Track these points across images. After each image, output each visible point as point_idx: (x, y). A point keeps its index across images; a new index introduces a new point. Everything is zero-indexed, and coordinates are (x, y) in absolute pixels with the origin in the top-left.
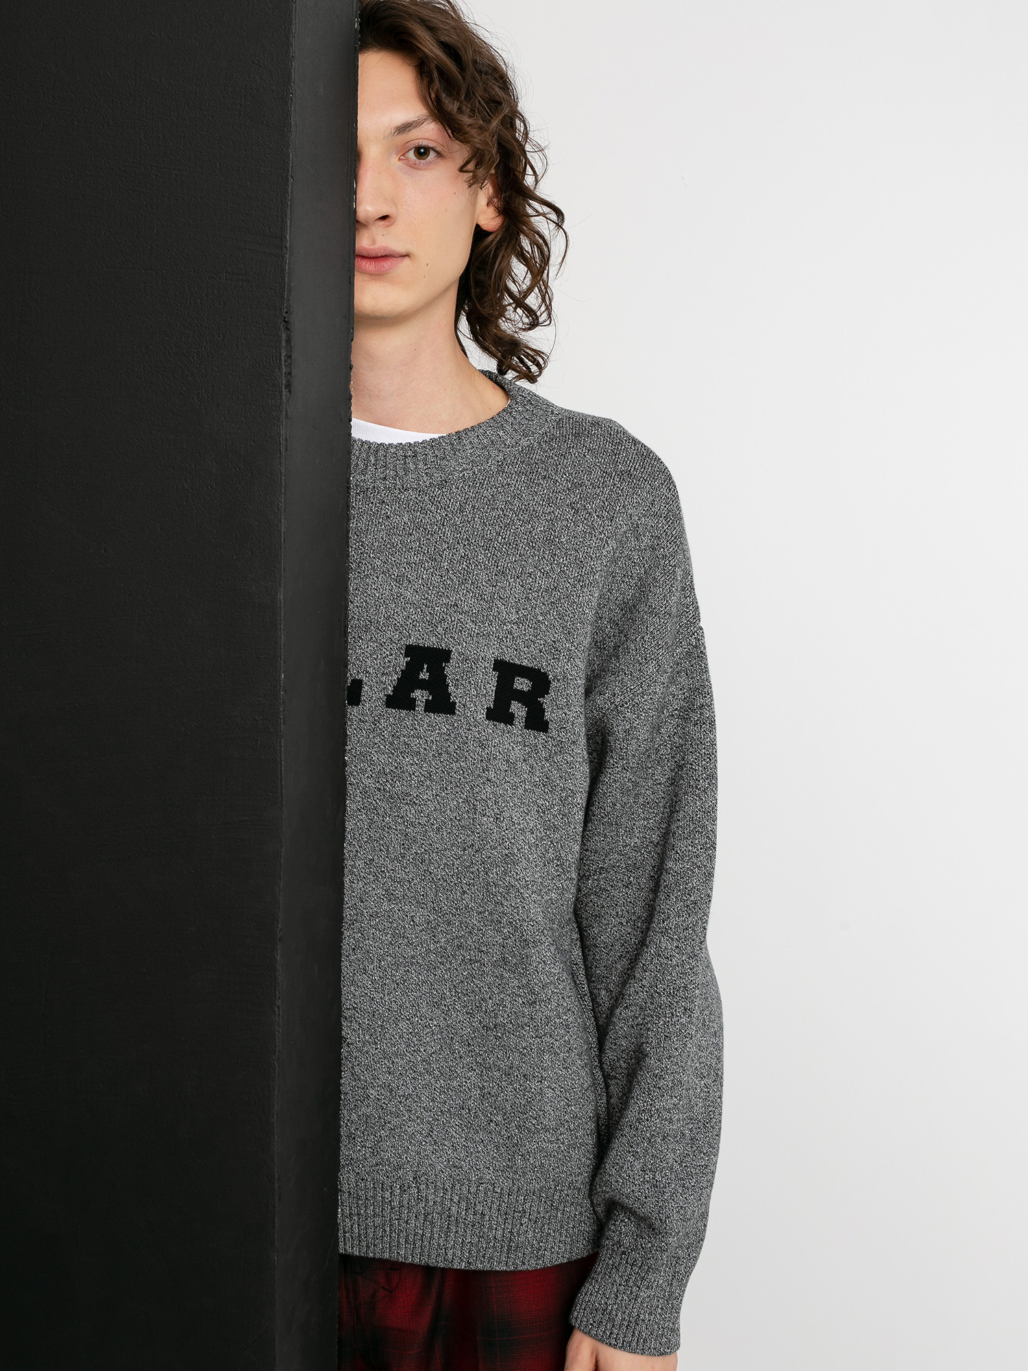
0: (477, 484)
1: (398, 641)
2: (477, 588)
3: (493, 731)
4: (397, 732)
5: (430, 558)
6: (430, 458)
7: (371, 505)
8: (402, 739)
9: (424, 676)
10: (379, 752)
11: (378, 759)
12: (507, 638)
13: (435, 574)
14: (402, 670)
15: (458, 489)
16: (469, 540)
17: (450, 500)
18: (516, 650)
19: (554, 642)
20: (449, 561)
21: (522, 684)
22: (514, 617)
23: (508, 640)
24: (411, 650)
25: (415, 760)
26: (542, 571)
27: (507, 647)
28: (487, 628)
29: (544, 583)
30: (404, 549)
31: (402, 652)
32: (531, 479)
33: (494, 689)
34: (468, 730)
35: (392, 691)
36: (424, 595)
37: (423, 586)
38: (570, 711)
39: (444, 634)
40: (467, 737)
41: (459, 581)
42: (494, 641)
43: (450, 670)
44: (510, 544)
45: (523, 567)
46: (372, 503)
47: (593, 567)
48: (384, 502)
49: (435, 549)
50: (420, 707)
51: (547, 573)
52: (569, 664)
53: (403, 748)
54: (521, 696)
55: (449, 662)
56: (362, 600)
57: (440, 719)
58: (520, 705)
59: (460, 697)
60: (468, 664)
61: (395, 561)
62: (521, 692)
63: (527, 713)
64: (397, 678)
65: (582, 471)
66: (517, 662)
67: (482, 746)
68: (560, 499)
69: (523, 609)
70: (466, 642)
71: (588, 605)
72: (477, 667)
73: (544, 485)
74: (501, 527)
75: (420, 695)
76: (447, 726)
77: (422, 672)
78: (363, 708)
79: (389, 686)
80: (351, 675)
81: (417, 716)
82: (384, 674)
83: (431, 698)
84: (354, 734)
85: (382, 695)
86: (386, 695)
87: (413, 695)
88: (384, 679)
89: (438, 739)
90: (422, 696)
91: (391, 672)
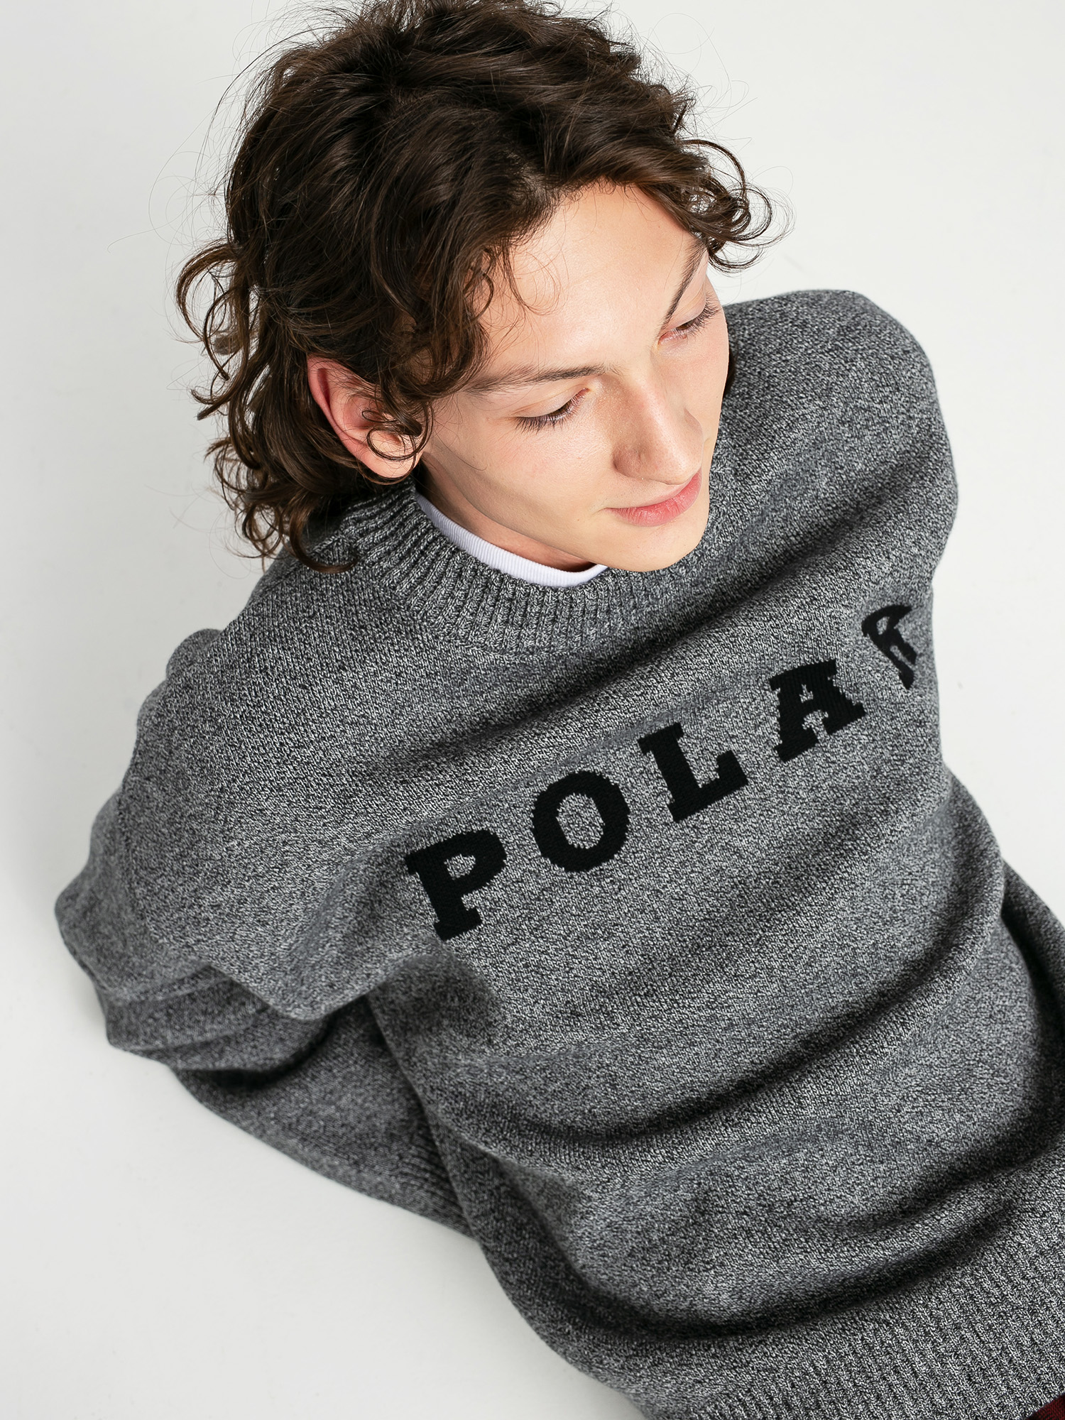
1: (757, 681)
4: (814, 781)
8: (825, 786)
9: (806, 696)
11: (812, 828)
14: (778, 707)
24: (774, 682)
25: (856, 797)
31: (767, 689)
34: (892, 719)
35: (780, 738)
40: (896, 729)
43: (841, 681)
50: (822, 735)
55: (836, 671)
57: (852, 729)
59: (865, 695)
64: (778, 720)
75: (813, 721)
76: (866, 733)
77: (802, 694)
78: (755, 783)
79: (771, 736)
80: (712, 753)
81: (825, 746)
82: (756, 727)
83: (826, 715)
84: (762, 821)
85: (769, 752)
86: (774, 749)
87: (805, 726)
88: (760, 732)
89: (865, 754)
90: (817, 719)
91: (764, 719)
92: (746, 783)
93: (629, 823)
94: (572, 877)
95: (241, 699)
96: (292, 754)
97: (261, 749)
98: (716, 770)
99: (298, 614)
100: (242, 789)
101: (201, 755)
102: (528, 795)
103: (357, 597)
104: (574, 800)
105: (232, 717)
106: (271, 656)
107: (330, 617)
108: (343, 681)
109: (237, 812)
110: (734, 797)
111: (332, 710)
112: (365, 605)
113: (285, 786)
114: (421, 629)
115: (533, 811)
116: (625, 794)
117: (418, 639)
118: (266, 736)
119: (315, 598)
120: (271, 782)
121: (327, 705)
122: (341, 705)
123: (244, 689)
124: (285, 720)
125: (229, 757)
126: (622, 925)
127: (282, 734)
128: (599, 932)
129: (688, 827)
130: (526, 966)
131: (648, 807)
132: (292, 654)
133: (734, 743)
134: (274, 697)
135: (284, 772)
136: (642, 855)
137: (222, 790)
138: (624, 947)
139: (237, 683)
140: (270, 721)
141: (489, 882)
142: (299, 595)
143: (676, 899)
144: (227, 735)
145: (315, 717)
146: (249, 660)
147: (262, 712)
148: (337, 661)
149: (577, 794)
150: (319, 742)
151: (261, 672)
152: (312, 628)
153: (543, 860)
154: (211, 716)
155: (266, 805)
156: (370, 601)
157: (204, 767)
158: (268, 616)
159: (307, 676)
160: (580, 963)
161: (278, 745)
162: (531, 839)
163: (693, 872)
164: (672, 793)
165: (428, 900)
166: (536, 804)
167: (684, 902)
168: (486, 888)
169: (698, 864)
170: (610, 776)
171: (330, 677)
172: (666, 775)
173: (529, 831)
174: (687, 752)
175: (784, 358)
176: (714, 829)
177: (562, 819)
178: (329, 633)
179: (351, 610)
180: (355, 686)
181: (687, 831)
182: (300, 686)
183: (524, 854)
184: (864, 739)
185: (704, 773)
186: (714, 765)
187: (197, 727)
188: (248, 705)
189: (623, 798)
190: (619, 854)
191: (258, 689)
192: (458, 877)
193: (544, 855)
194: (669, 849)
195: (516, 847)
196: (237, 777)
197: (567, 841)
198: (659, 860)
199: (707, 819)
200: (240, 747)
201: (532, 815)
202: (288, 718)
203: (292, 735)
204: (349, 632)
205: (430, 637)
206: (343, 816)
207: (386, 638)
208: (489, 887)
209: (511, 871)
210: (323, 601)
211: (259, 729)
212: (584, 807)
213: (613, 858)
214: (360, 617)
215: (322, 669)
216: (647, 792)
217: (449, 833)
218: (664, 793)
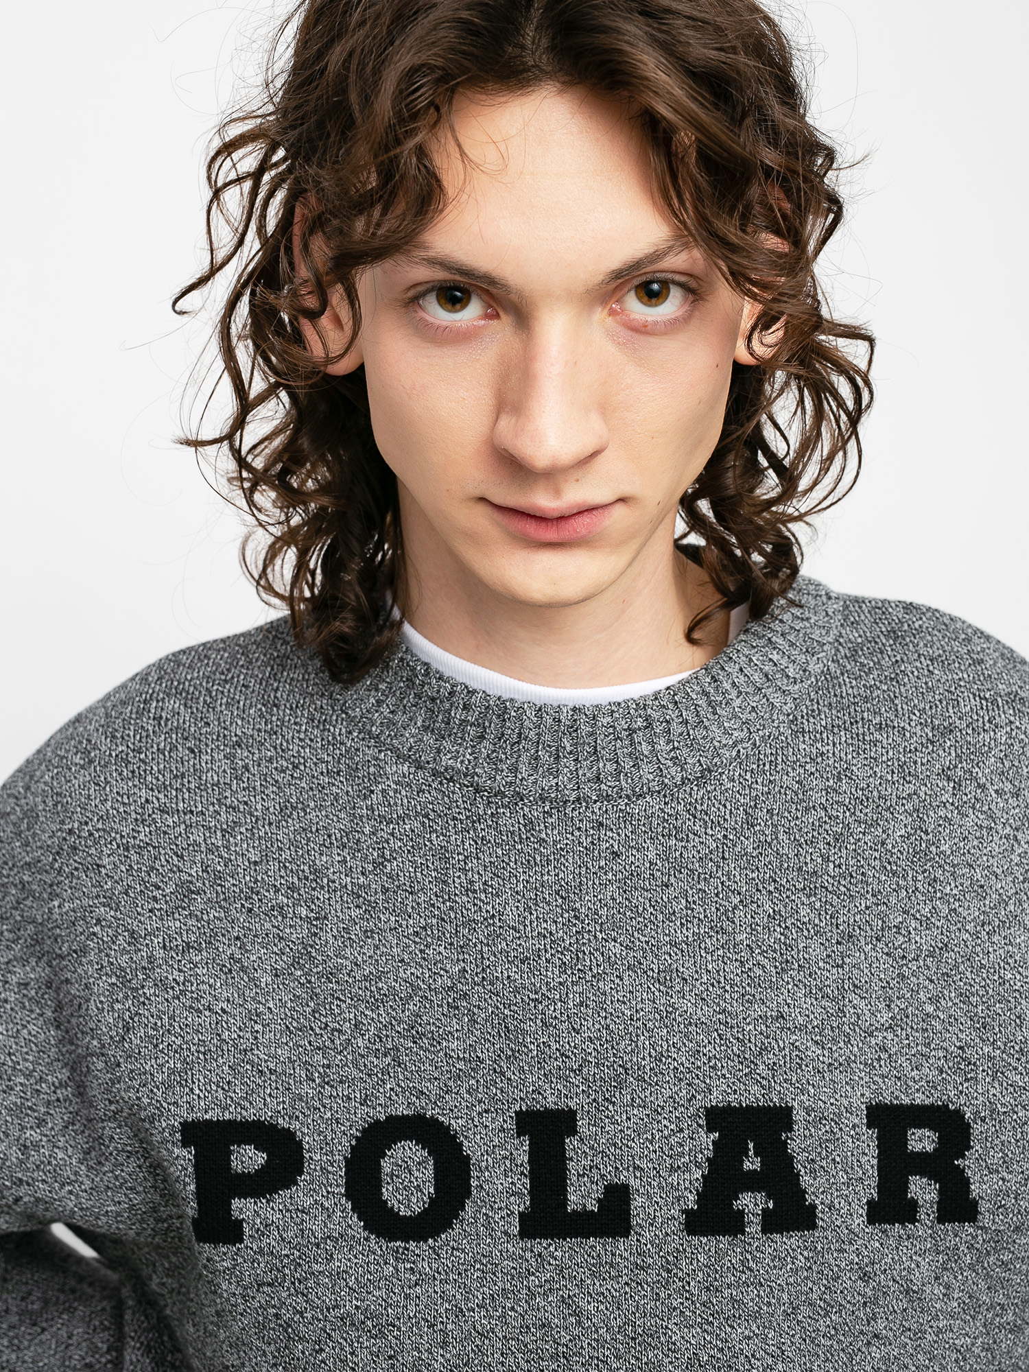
0: (764, 765)
1: (690, 1100)
2: (810, 976)
3: (881, 1244)
4: (716, 1280)
5: (712, 928)
6: (676, 728)
7: (577, 833)
8: (726, 1293)
9: (752, 1163)
11: (683, 1338)
12: (879, 1059)
13: (729, 958)
14: (708, 1159)
15: (733, 780)
16: (775, 881)
17: (725, 806)
18: (899, 1079)
19: (961, 1048)
20: (748, 930)
21: (922, 1140)
22: (884, 1017)
23: (882, 1063)
24: (717, 1118)
25: (754, 1328)
26: (918, 916)
27: (883, 1076)
28: (842, 1051)
29: (925, 940)
30: (660, 917)
31: (701, 1122)
32: (857, 735)
33: (875, 1162)
34: (840, 1251)
35: (697, 1202)
36: (718, 1004)
37: (713, 985)
38: (1011, 1172)
39: (773, 1078)
40: (838, 1266)
41: (776, 967)
42: (861, 1074)
44: (852, 876)
45: (882, 917)
46: (579, 829)
47: (1001, 891)
48: (601, 824)
49: (718, 909)
50: (754, 1228)
51: (928, 919)
52: (996, 1085)
53: (728, 1310)
54: (922, 1164)
55: (791, 1130)
56: (597, 1026)
57: (792, 1241)
58: (924, 1180)
59: (823, 1193)
60: (824, 1125)
61: (647, 943)
62: (923, 1155)
63: (940, 1192)
64: (703, 1176)
65: (940, 701)
66: (906, 1101)
67: (865, 1277)
68: (922, 764)
69: (898, 998)
70: (814, 1086)
71: (1008, 964)
72: (841, 1129)
73: (885, 741)
74: (828, 844)
75: (751, 1203)
76: (805, 1253)
77: (747, 1156)
78: (637, 1240)
79: (686, 1193)
80: (602, 1176)
81: (749, 1244)
82: (673, 1170)
83: (771, 1205)
84: (626, 1293)
85: (675, 1212)
86: (683, 1212)
87: (737, 1205)
88: (674, 1179)
89: (791, 1280)
90: (756, 1204)
91: (686, 1165)
92: (627, 1235)
93: (463, 1209)
94: (366, 1239)
95: (123, 738)
96: (154, 816)
97: (125, 797)
98: (599, 1201)
99: (215, 674)
100: (91, 834)
101: (60, 788)
102: (362, 1115)
103: (285, 674)
104: (410, 1149)
105: (107, 753)
106: (170, 707)
107: (247, 687)
108: (235, 758)
109: (75, 861)
110: (604, 1245)
111: (213, 785)
112: (290, 684)
113: (133, 847)
114: (337, 720)
115: (357, 1138)
116: (474, 1173)
117: (329, 731)
118: (135, 786)
119: (241, 663)
120: (122, 837)
121: (209, 779)
122: (225, 783)
123: (129, 729)
124: (160, 777)
125: (89, 796)
126: (399, 1329)
127: (152, 790)
128: (369, 1323)
129: (532, 1251)
130: (277, 1316)
131: (495, 1202)
132: (192, 713)
133: (636, 1177)
134: (158, 749)
135: (139, 832)
136: (462, 1256)
137: (71, 832)
138: (390, 1357)
139: (124, 720)
140: (145, 771)
141: (271, 1195)
142: (226, 655)
143: (478, 1332)
144: (95, 771)
145: (192, 786)
146: (145, 702)
147: (140, 759)
148: (236, 735)
149: (417, 1144)
150: (185, 814)
151: (154, 719)
152: (222, 692)
153: (343, 1201)
154: (86, 748)
155: (106, 861)
156: (298, 681)
157: (59, 802)
158: (184, 665)
159: (200, 740)
160: (334, 1348)
161: (143, 800)
162: (341, 1169)
163: (513, 1309)
164: (531, 1200)
165: (192, 1187)
166: (364, 1131)
167: (486, 1342)
168: (264, 1201)
169: (523, 1303)
170: (466, 1143)
171: (223, 750)
172: (534, 1176)
173: (341, 1158)
174: (571, 1159)
175: (931, 668)
176: (561, 1271)
177: (386, 1165)
178: (239, 702)
179: (272, 685)
180: (246, 768)
181: (528, 1255)
182: (189, 748)
183: (325, 1182)
184: (801, 1262)
185: (581, 1195)
186: (598, 1191)
187: (67, 758)
188: (128, 747)
189: (469, 1177)
190: (435, 1241)
191: (144, 734)
192: (239, 1171)
193: (348, 1195)
194: (497, 1266)
195: (318, 1168)
196: (91, 820)
197: (382, 1194)
198: (479, 1274)
199: (558, 1254)
200: (104, 788)
201: (353, 1143)
202: (164, 776)
203: (161, 796)
204: (259, 706)
205: (344, 730)
206: (177, 908)
207: (296, 723)
208: (268, 1202)
209: (299, 1195)
210: (248, 669)
211: (130, 775)
212: (419, 1163)
213: (426, 1241)
214: (279, 695)
215: (218, 740)
216: (501, 1184)
217: (250, 1114)
218: (521, 1195)
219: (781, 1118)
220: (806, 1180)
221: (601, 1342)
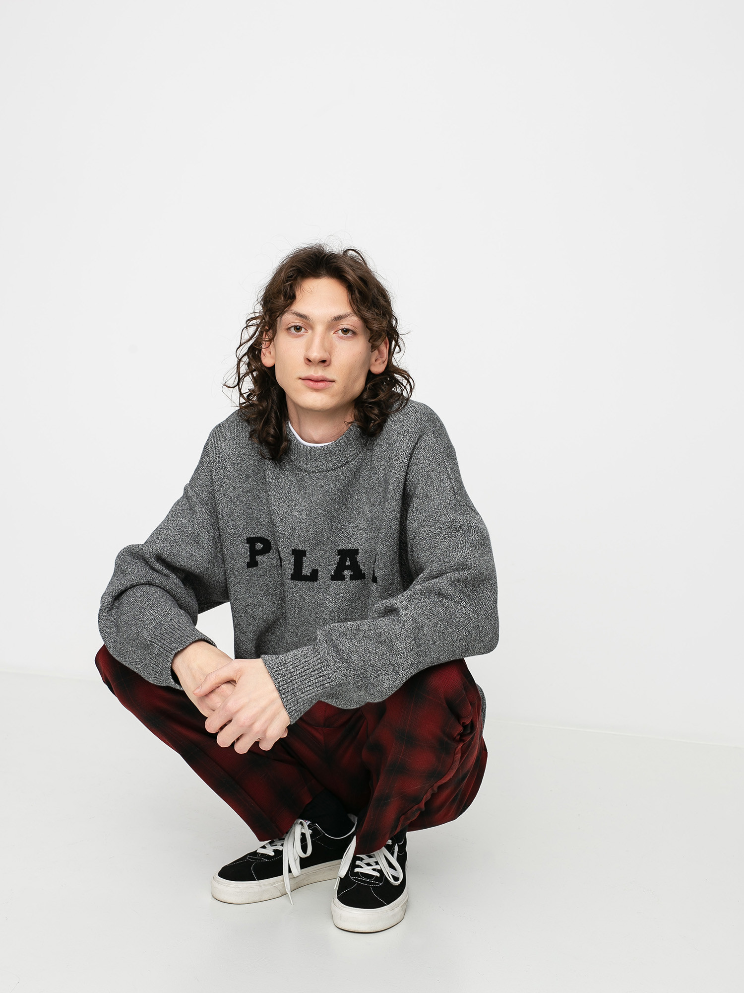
1: (334, 548)
4: (338, 592)
8: (341, 594)
9: (348, 563)
10: (330, 602)
11: (330, 605)
14: (337, 562)
17: (350, 472)
24: (340, 552)
25: (348, 603)
28: (373, 535)
31: (336, 553)
35: (334, 573)
36: (342, 523)
37: (341, 519)
39: (355, 542)
43: (359, 558)
46: (313, 480)
48: (319, 478)
50: (348, 579)
53: (341, 599)
55: (358, 554)
57: (358, 582)
59: (367, 570)
60: (367, 554)
64: (336, 566)
70: (364, 544)
72: (372, 555)
75: (347, 573)
76: (362, 584)
77: (347, 561)
78: (319, 582)
79: (332, 571)
80: (312, 567)
81: (346, 583)
82: (329, 565)
83: (352, 573)
84: (316, 594)
85: (329, 575)
86: (331, 575)
87: (344, 573)
88: (329, 568)
89: (358, 591)
91: (332, 564)
92: (317, 581)
98: (310, 573)
110: (311, 583)
129: (294, 583)
131: (287, 570)
133: (320, 567)
164: (294, 571)
165: (248, 553)
172: (295, 565)
174: (304, 562)
176: (300, 588)
184: (361, 586)
185: (306, 571)
186: (310, 570)
192: (258, 549)
199: (300, 584)
216: (287, 566)
217: (259, 535)
218: (291, 569)
219: (356, 552)
220: (362, 567)
221: (309, 606)
